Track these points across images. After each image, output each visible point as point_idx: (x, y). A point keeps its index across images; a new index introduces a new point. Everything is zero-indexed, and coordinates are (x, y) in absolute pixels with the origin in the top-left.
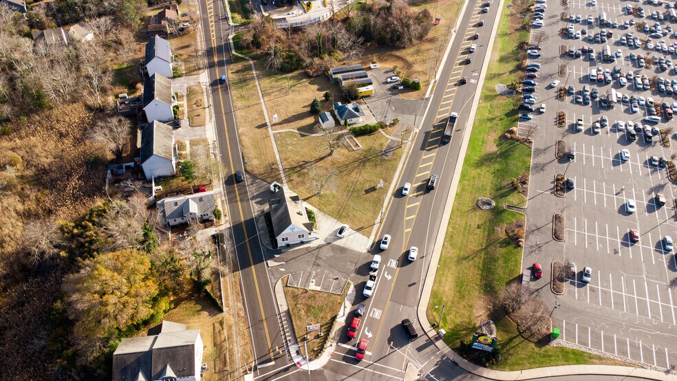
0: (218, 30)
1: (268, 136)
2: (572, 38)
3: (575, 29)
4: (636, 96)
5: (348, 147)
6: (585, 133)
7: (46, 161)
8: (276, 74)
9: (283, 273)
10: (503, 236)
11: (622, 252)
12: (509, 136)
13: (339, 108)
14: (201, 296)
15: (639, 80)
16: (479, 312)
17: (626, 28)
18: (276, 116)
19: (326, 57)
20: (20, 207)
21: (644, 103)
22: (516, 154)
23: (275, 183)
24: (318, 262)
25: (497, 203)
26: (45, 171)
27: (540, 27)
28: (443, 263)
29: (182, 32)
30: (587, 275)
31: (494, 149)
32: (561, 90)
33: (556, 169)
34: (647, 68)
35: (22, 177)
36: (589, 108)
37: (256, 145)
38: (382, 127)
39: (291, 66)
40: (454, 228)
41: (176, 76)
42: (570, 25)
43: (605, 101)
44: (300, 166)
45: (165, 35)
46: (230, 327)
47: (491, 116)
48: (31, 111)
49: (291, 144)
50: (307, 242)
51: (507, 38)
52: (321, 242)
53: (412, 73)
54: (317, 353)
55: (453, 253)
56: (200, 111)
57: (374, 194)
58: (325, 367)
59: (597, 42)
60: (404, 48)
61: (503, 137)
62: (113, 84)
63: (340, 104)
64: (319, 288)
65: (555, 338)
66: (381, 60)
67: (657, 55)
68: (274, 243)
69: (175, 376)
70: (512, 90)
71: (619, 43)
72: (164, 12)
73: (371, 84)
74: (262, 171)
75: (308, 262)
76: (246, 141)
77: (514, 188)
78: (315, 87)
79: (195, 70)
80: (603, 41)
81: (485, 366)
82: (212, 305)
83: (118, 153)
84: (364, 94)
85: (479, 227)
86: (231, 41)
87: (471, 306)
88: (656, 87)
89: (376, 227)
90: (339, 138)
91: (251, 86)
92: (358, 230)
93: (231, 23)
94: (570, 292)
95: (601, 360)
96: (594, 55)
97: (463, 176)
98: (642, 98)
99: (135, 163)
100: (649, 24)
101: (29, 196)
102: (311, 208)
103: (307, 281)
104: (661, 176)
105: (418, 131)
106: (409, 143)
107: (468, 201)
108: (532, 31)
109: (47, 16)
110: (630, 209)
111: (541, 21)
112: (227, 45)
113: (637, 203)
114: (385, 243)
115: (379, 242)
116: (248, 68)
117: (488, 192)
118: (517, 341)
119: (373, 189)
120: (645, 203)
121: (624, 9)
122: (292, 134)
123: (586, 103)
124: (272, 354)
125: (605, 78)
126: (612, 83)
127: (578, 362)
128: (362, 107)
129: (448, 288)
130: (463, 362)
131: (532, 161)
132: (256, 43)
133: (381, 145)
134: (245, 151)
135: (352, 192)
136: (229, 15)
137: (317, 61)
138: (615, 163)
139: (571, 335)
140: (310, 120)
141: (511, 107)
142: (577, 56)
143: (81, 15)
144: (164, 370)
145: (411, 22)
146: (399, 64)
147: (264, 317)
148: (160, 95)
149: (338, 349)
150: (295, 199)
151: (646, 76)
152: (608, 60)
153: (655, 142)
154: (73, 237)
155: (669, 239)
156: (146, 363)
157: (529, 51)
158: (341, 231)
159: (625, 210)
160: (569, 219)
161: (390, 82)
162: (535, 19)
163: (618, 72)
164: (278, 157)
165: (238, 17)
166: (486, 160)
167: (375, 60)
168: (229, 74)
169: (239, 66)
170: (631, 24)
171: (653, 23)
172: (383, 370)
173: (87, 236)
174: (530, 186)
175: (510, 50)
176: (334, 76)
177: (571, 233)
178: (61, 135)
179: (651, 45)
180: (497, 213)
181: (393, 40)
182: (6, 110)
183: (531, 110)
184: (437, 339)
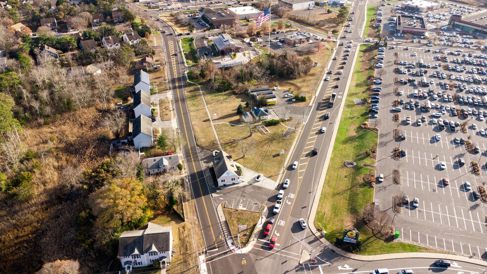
0: (178, 69)
1: (210, 126)
2: (402, 74)
3: (402, 69)
4: (443, 105)
5: (261, 132)
6: (412, 125)
7: (72, 139)
8: (215, 93)
9: (222, 200)
10: (361, 181)
11: (438, 191)
12: (363, 126)
13: (255, 111)
14: (171, 212)
15: (446, 96)
16: (348, 223)
17: (436, 68)
18: (215, 114)
19: (246, 83)
20: (56, 164)
21: (449, 109)
22: (368, 136)
23: (216, 151)
24: (244, 194)
25: (357, 163)
26: (71, 145)
27: (381, 67)
28: (324, 196)
29: (156, 70)
30: (416, 202)
31: (354, 134)
32: (395, 102)
33: (394, 145)
34: (450, 90)
35: (57, 148)
36: (414, 112)
37: (203, 131)
38: (282, 122)
39: (224, 88)
40: (330, 177)
41: (152, 93)
42: (400, 66)
43: (424, 108)
44: (231, 142)
45: (145, 70)
46: (189, 230)
47: (351, 116)
48: (63, 111)
49: (225, 131)
50: (237, 184)
51: (360, 74)
52: (245, 183)
53: (301, 92)
54: (245, 244)
55: (330, 191)
56: (167, 112)
57: (279, 158)
58: (250, 252)
59: (418, 76)
60: (295, 79)
61: (360, 128)
62: (114, 97)
63: (256, 108)
64: (245, 209)
65: (397, 238)
66: (281, 85)
67: (457, 83)
68: (216, 183)
69: (157, 251)
70: (364, 101)
71: (432, 76)
72: (145, 58)
73: (275, 97)
74: (207, 145)
75: (238, 195)
76: (197, 128)
77: (367, 155)
78: (240, 100)
79: (165, 90)
80: (422, 75)
81: (352, 253)
82: (178, 218)
83: (117, 134)
84: (271, 104)
85: (346, 177)
86: (186, 75)
87: (342, 220)
88: (457, 100)
89: (280, 176)
90: (255, 127)
91: (199, 99)
92: (269, 177)
93: (186, 65)
94: (405, 213)
95: (426, 250)
96: (416, 83)
97: (335, 148)
98: (447, 106)
99: (128, 140)
100: (451, 66)
101: (61, 158)
102: (238, 165)
103: (237, 205)
104: (462, 149)
105: (305, 124)
106: (300, 131)
107: (339, 162)
108: (376, 70)
109: (73, 60)
110: (442, 167)
111: (381, 64)
112: (184, 78)
113: (447, 163)
114: (286, 184)
115: (282, 184)
116: (198, 89)
117: (351, 158)
118: (372, 239)
119: (278, 155)
120: (452, 164)
121: (434, 58)
122: (226, 125)
123: (412, 109)
124: (216, 245)
125: (424, 95)
126: (428, 98)
127: (412, 251)
128: (270, 110)
129: (327, 209)
130: (338, 250)
131: (378, 141)
132: (203, 75)
133: (283, 131)
134: (196, 134)
135: (265, 157)
136: (185, 61)
137: (240, 85)
138: (432, 142)
139: (407, 236)
140: (237, 118)
141: (364, 111)
142: (405, 83)
143: (93, 60)
144: (150, 247)
145: (300, 63)
146: (292, 88)
147: (210, 225)
148: (144, 101)
149: (258, 242)
150: (229, 157)
151: (450, 94)
152: (425, 85)
153: (457, 131)
154: (91, 177)
155: (468, 183)
156: (140, 243)
157: (374, 81)
158: (258, 178)
159: (439, 168)
160: (404, 172)
161: (287, 97)
162: (377, 63)
163: (432, 91)
164: (217, 138)
165: (191, 62)
166: (349, 140)
167: (277, 85)
168: (186, 92)
169: (192, 88)
170: (440, 66)
171: (454, 65)
172: (286, 254)
173: (100, 177)
174: (378, 154)
175: (362, 80)
176: (251, 93)
177: (405, 180)
178: (82, 125)
179: (453, 77)
180: (357, 169)
181: (287, 74)
182: (48, 110)
183: (377, 113)
184: (321, 237)
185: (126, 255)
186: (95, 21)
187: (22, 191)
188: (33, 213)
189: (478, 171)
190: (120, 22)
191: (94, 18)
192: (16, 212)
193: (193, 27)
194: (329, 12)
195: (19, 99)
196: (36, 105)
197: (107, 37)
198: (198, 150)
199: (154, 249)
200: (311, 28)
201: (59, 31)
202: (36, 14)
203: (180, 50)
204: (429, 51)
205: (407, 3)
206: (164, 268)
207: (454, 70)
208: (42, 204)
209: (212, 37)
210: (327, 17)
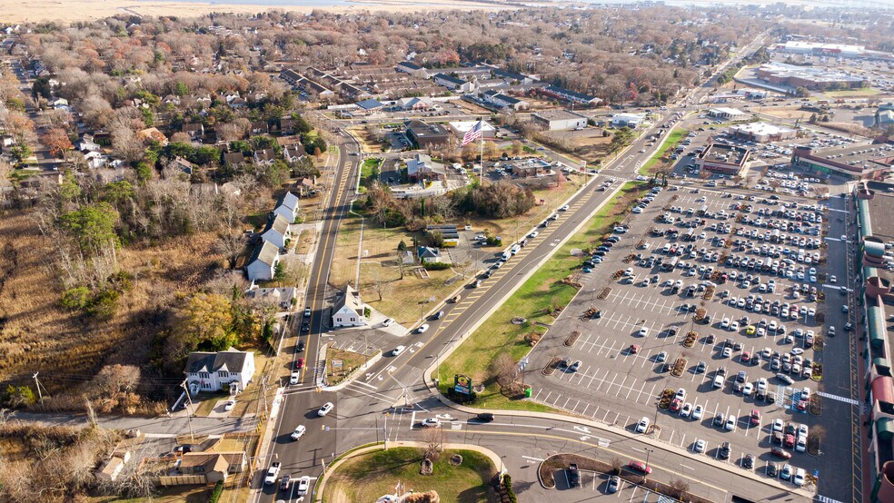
0: (343, 197)
1: (355, 265)
2: (665, 223)
3: (670, 216)
4: (698, 265)
5: (418, 276)
6: (633, 285)
7: (177, 264)
8: (379, 228)
9: (331, 341)
10: (521, 339)
11: (618, 358)
12: (564, 281)
13: (421, 250)
14: (264, 346)
15: (709, 255)
17: (725, 219)
18: (367, 253)
19: (427, 218)
20: (150, 288)
21: (704, 270)
22: (563, 293)
24: (361, 338)
25: (529, 320)
26: (175, 271)
27: (638, 213)
28: (461, 349)
29: (312, 196)
31: (547, 289)
32: (630, 256)
33: (591, 304)
34: (724, 247)
35: (157, 273)
36: (648, 270)
37: (343, 269)
38: (454, 267)
39: (393, 222)
40: (482, 331)
41: (297, 222)
42: (667, 214)
43: (666, 266)
45: (296, 194)
46: (276, 364)
47: (555, 268)
48: (176, 234)
49: (372, 271)
50: (357, 326)
51: (603, 219)
52: (369, 327)
53: (499, 235)
54: (336, 383)
55: (473, 345)
56: (306, 245)
57: (426, 305)
58: (339, 391)
59: (687, 227)
60: (501, 218)
61: (558, 283)
62: (244, 222)
63: (423, 247)
64: (354, 351)
65: (528, 397)
66: (477, 225)
67: (742, 240)
68: (331, 320)
69: (228, 372)
70: (585, 253)
71: (709, 229)
72: (303, 180)
73: (458, 238)
74: (341, 284)
75: (352, 337)
76: (336, 266)
77: (548, 312)
78: (409, 238)
79: (315, 220)
80: (692, 227)
81: (462, 405)
82: (270, 352)
83: (232, 263)
84: (448, 244)
85: (504, 334)
86: (352, 204)
87: (471, 375)
88: (724, 261)
89: (417, 323)
90: (414, 270)
91: (355, 233)
92: (401, 324)
93: (357, 192)
94: (557, 375)
95: (558, 412)
96: (678, 236)
97: (507, 301)
98: (704, 266)
101: (158, 284)
102: (370, 307)
103: (347, 347)
104: (686, 317)
107: (505, 316)
109: (208, 176)
110: (642, 333)
111: (642, 210)
112: (347, 208)
113: (652, 331)
116: (360, 222)
117: (524, 314)
118: (495, 396)
119: (426, 302)
120: (660, 332)
121: (731, 206)
122: (375, 265)
123: (648, 266)
124: (303, 380)
125: (677, 251)
126: (682, 255)
127: (538, 411)
128: (442, 253)
129: (459, 362)
130: (446, 401)
131: (574, 298)
132: (369, 204)
133: (447, 277)
134: (332, 271)
135: (408, 302)
136: (358, 187)
137: (417, 219)
139: (541, 397)
140: (395, 258)
141: (578, 264)
142: (661, 235)
144: (221, 366)
145: (511, 197)
146: (491, 229)
148: (277, 228)
149: (353, 382)
150: (355, 294)
152: (689, 239)
153: (696, 297)
155: (666, 354)
156: (211, 360)
157: (617, 229)
158: (385, 321)
159: (637, 335)
160: (585, 335)
161: (477, 240)
163: (694, 248)
164: (357, 277)
165: (364, 189)
166: (535, 295)
167: (470, 224)
168: (341, 224)
169: (352, 220)
170: (731, 217)
171: (755, 217)
174: (562, 312)
175: (600, 227)
176: (428, 231)
177: (580, 343)
178: (194, 250)
179: (741, 232)
180: (525, 326)
181: (491, 211)
182: (158, 229)
183: (593, 267)
184: (432, 387)
185: (194, 371)
186: (255, 131)
187: (103, 308)
188: (109, 333)
189: (691, 342)
190: (289, 134)
191: (253, 127)
192: (90, 330)
193: (390, 145)
194: (605, 134)
195: (126, 216)
196: (144, 222)
197: (260, 151)
198: (327, 288)
199: (225, 368)
200: (564, 156)
201: (205, 142)
202: (178, 118)
203: (357, 173)
204: (730, 196)
205: (737, 128)
206: (234, 394)
207: (751, 223)
208: (122, 325)
209: (408, 159)
210: (598, 142)
